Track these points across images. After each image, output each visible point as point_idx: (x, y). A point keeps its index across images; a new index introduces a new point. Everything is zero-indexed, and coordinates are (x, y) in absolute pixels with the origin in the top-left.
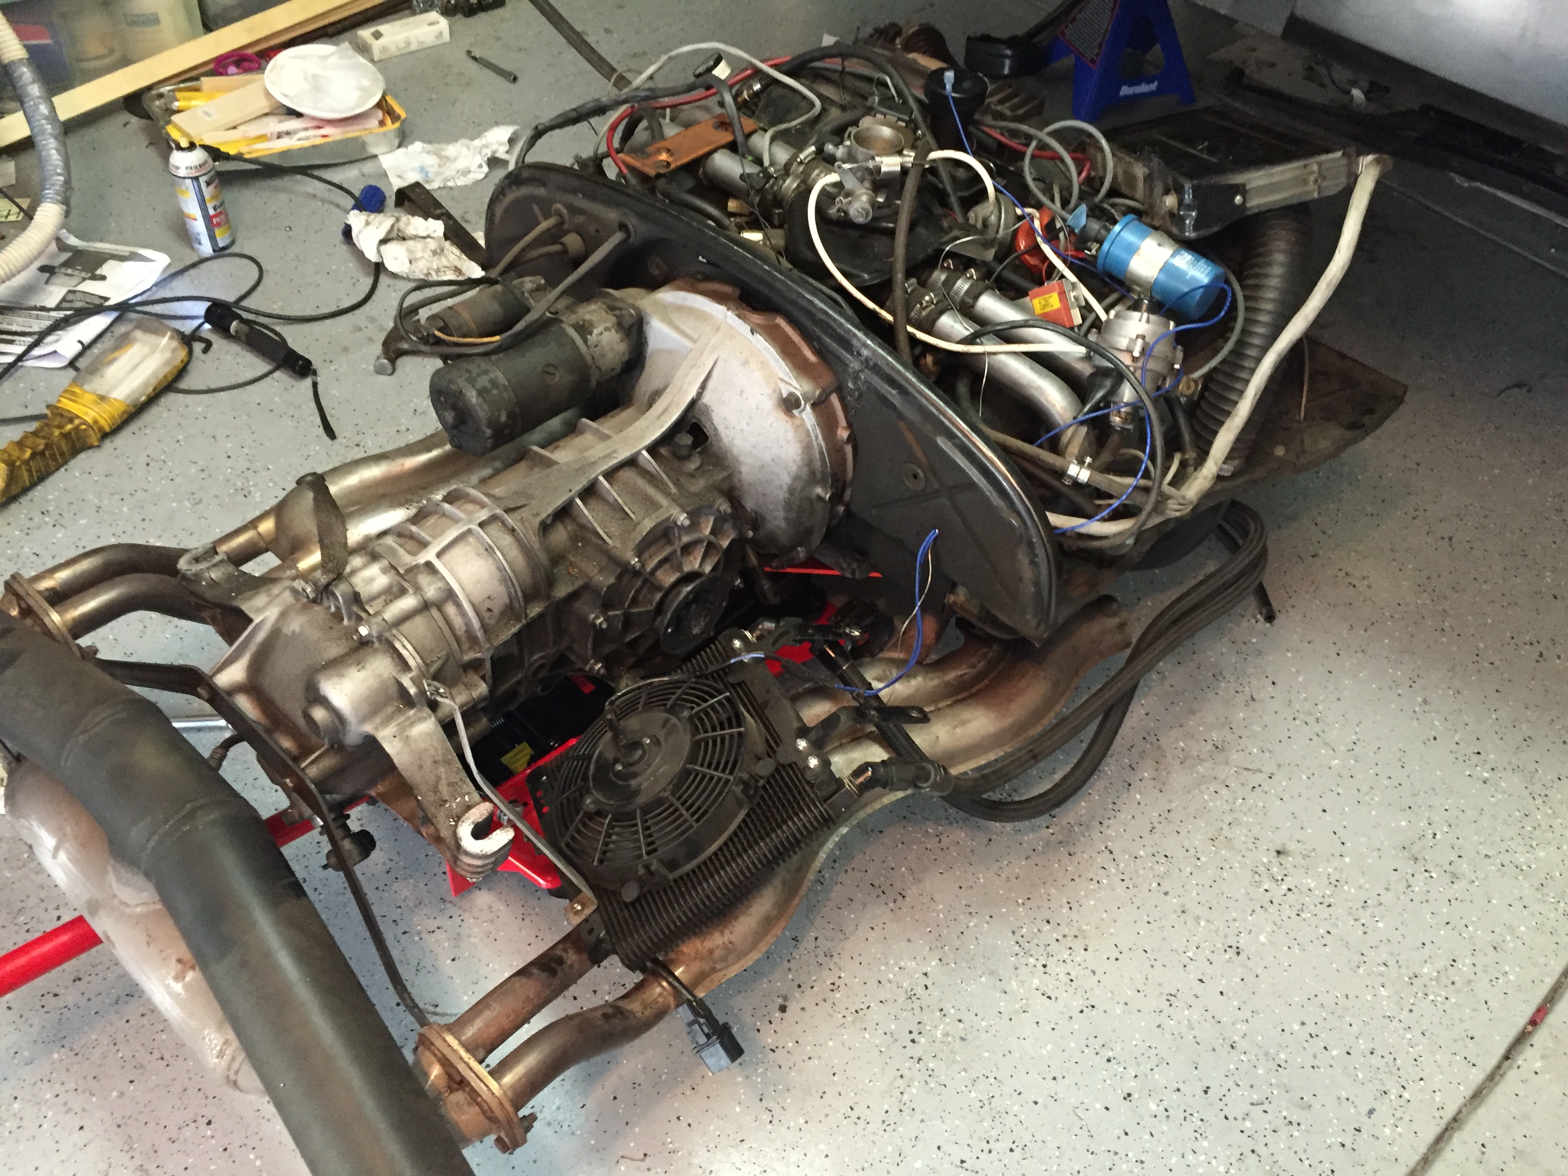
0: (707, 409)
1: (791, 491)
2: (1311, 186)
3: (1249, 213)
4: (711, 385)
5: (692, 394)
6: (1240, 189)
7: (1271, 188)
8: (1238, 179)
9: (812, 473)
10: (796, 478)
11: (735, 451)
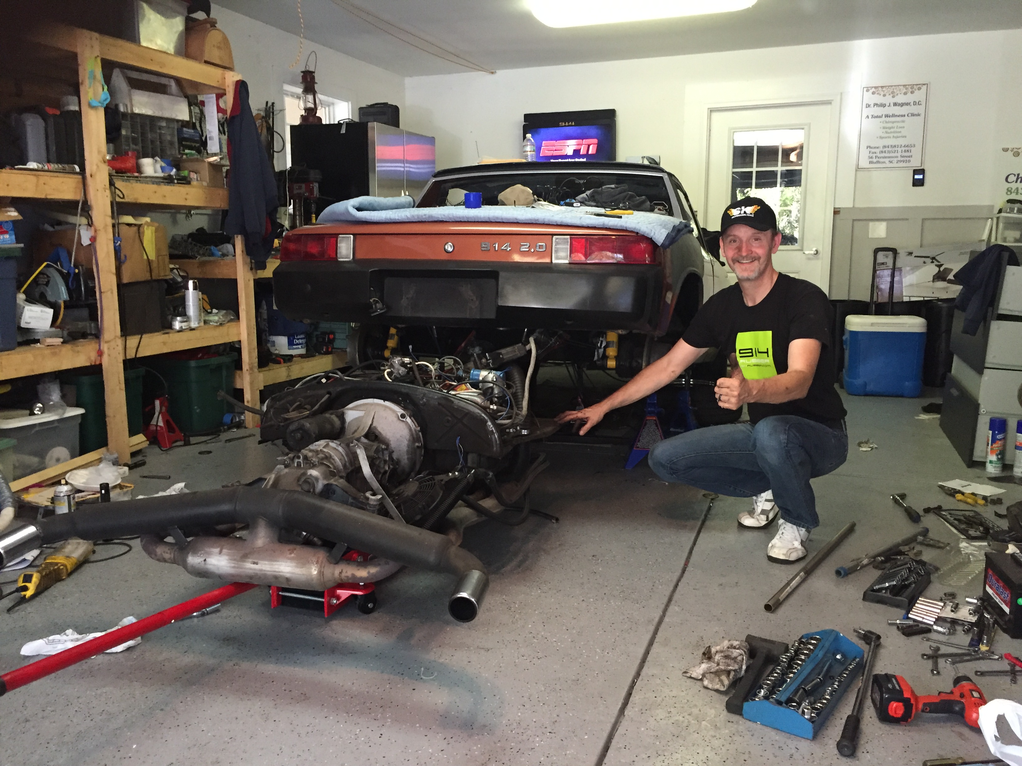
0: (375, 428)
1: (408, 446)
2: (517, 352)
3: (505, 361)
4: (374, 420)
5: (370, 423)
6: (501, 354)
7: (508, 353)
8: (500, 351)
9: (413, 438)
10: (409, 441)
11: (388, 437)
